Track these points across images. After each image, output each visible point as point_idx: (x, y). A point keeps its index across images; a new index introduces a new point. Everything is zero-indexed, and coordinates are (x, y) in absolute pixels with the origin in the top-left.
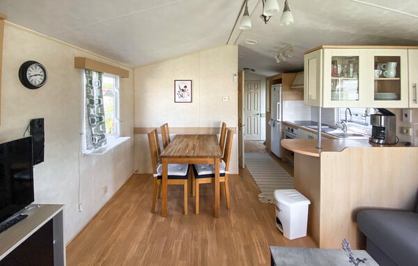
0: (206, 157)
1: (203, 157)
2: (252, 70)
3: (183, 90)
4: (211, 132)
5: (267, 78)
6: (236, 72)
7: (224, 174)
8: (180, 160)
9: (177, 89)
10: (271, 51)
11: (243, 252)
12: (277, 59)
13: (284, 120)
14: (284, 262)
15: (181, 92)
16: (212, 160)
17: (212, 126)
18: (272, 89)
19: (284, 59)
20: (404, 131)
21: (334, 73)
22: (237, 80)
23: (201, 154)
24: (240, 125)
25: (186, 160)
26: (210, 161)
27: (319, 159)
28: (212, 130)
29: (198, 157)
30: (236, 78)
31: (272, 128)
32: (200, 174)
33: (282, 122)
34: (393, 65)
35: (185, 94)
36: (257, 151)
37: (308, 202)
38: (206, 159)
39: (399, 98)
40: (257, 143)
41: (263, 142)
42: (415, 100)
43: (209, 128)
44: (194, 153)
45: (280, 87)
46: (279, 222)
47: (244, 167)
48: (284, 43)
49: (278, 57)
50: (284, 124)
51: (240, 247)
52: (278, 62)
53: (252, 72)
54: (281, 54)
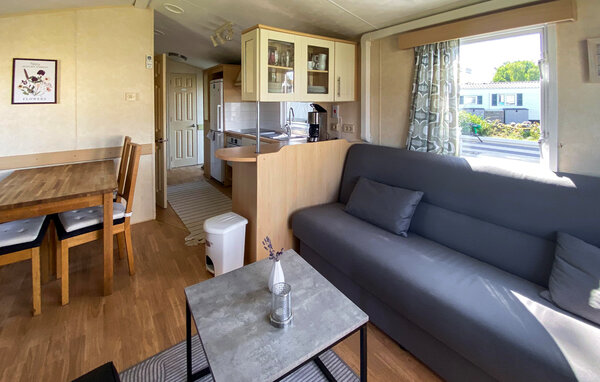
0: (85, 195)
1: (76, 196)
2: (182, 57)
3: (34, 79)
4: (102, 157)
5: (205, 71)
6: (151, 54)
7: (124, 218)
8: (18, 212)
9: (20, 77)
10: (205, 29)
11: (152, 325)
12: (214, 42)
13: (226, 130)
14: (201, 300)
15: (30, 83)
16: (99, 198)
17: (103, 147)
18: (212, 86)
19: (222, 42)
20: (333, 127)
21: (271, 61)
22: (152, 67)
23: (74, 191)
24: (159, 141)
25: (36, 209)
26: (93, 201)
27: (256, 163)
28: (103, 152)
29: (65, 198)
30: (151, 62)
31: (212, 143)
32: (70, 229)
33: (224, 132)
34: (323, 56)
35: (40, 87)
36: (191, 180)
37: (246, 222)
38: (86, 200)
39: (327, 92)
40: (192, 169)
41: (200, 167)
42: (339, 94)
43: (98, 150)
44: (56, 193)
45: (221, 84)
46: (210, 262)
47: (165, 206)
48: (220, 19)
49: (215, 38)
50: (227, 134)
51: (148, 319)
52: (215, 45)
53: (183, 60)
54: (218, 34)
